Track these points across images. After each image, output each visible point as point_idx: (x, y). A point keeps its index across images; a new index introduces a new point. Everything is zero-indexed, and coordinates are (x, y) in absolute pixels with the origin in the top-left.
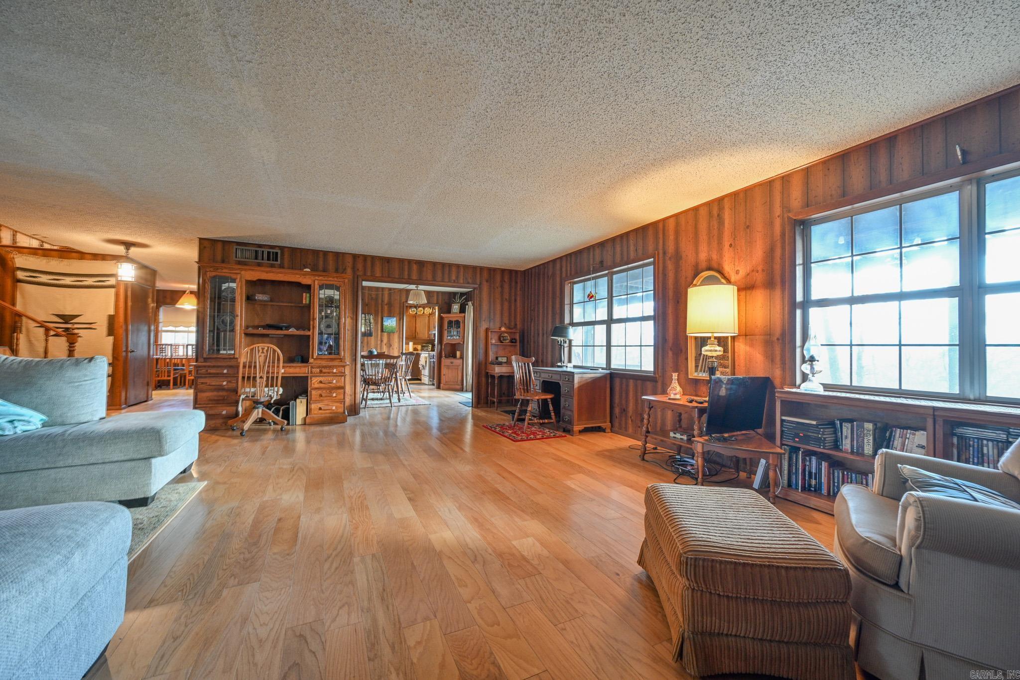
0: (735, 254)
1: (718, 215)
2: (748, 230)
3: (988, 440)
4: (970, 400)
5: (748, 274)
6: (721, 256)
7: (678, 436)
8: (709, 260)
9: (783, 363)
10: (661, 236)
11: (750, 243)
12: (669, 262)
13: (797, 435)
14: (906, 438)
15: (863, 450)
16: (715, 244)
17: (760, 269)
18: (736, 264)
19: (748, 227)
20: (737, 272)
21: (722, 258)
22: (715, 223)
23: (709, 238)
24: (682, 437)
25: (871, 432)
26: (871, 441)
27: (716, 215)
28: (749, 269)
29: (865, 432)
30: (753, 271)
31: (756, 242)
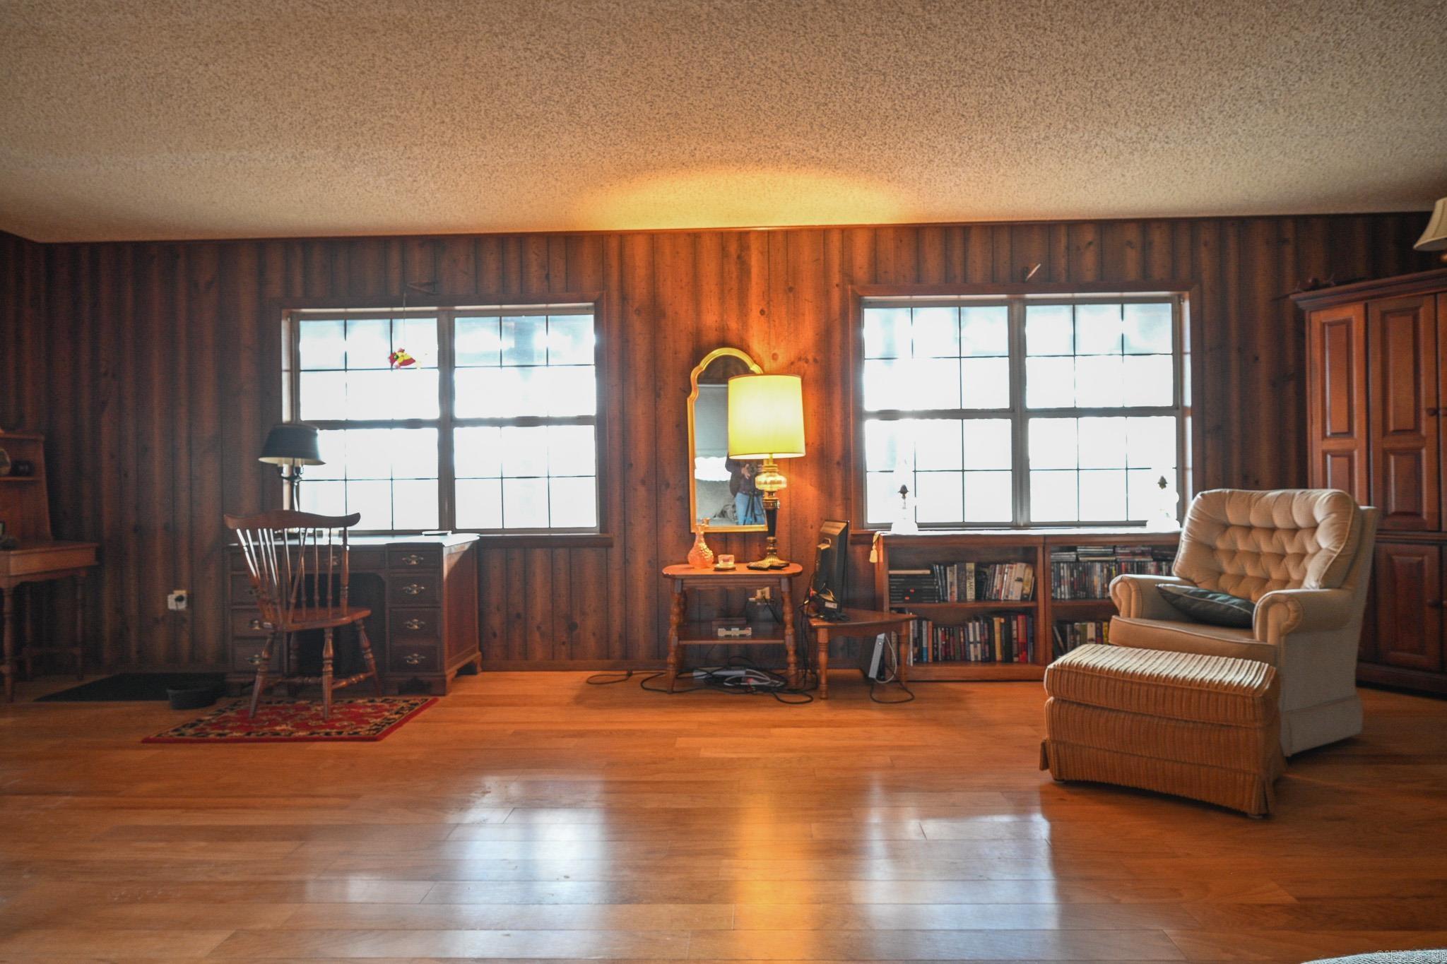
0: (769, 327)
1: (739, 257)
2: (791, 295)
3: (1064, 562)
4: (1020, 526)
5: (792, 363)
6: (745, 325)
7: (735, 631)
8: (723, 329)
9: (846, 499)
10: (614, 262)
11: (795, 315)
12: (635, 317)
13: (907, 593)
14: (1004, 573)
15: (965, 596)
16: (733, 303)
17: (810, 357)
18: (773, 343)
19: (791, 289)
20: (775, 357)
21: (747, 331)
22: (733, 268)
23: (722, 291)
24: (743, 632)
25: (973, 574)
26: (973, 584)
27: (735, 257)
28: (793, 355)
29: (968, 574)
30: (800, 359)
31: (803, 315)
